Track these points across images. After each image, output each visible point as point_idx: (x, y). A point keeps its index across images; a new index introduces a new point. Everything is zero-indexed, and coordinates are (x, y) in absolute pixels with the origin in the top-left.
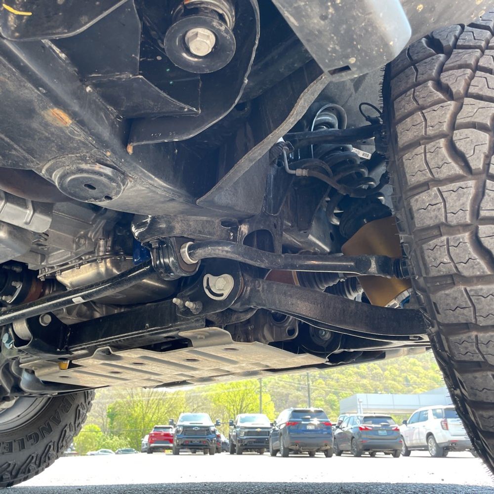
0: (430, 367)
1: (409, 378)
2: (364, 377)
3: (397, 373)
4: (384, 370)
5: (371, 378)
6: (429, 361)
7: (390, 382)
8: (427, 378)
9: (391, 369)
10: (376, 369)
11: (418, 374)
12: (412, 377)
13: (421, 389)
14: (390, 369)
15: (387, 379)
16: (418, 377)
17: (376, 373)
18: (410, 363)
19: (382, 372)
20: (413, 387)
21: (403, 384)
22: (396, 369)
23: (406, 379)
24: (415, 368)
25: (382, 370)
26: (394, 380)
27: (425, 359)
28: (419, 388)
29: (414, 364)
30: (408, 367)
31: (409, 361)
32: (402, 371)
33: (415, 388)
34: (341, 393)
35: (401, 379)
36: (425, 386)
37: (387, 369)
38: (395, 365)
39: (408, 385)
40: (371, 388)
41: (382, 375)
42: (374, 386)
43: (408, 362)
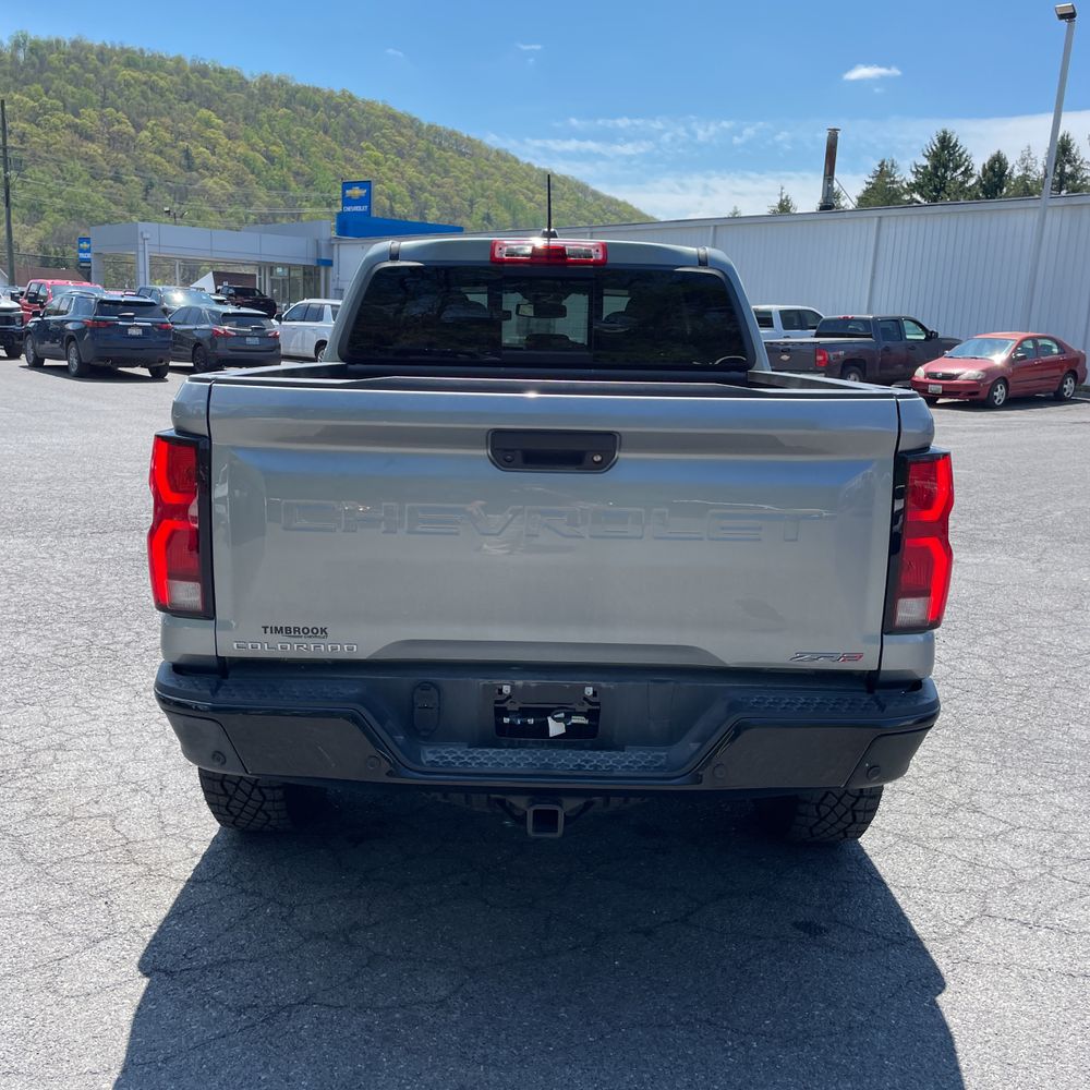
0: (241, 134)
1: (193, 152)
2: (90, 138)
3: (168, 137)
4: (138, 127)
5: (106, 142)
6: (241, 120)
7: (149, 156)
8: (232, 159)
9: (155, 128)
10: (119, 122)
11: (215, 147)
12: (200, 152)
13: (215, 178)
14: (152, 129)
15: (143, 147)
16: (213, 154)
17: (120, 134)
18: (199, 119)
19: (133, 130)
20: (200, 174)
21: (180, 165)
22: (167, 128)
23: (187, 154)
24: (209, 133)
25: (133, 126)
26: (161, 153)
27: (232, 115)
28: (212, 176)
29: (208, 124)
30: (195, 127)
31: (198, 115)
32: (180, 135)
33: (204, 177)
34: (30, 170)
35: (175, 153)
36: (226, 175)
37: (146, 128)
38: (163, 120)
39: (190, 168)
40: (104, 164)
41: (133, 139)
42: (112, 163)
43: (194, 115)
